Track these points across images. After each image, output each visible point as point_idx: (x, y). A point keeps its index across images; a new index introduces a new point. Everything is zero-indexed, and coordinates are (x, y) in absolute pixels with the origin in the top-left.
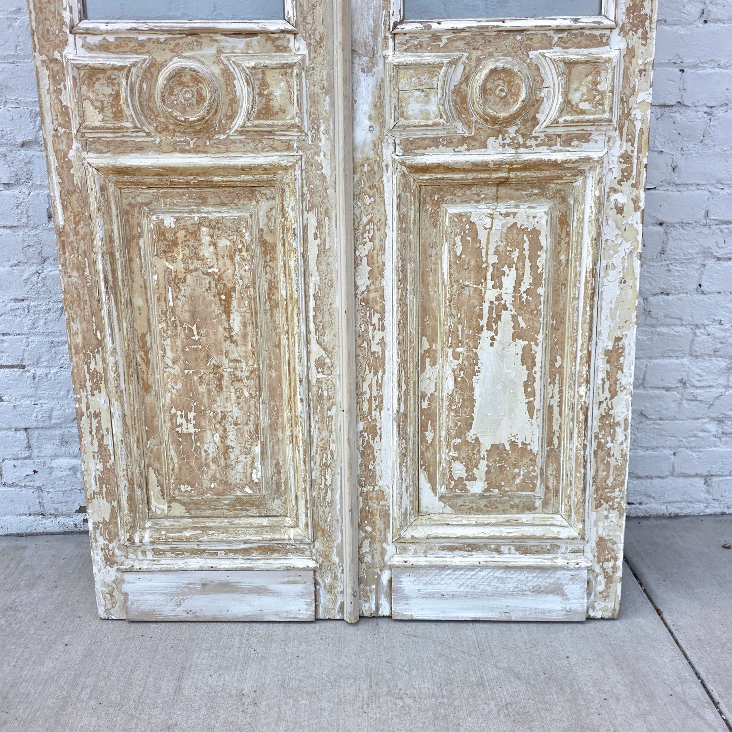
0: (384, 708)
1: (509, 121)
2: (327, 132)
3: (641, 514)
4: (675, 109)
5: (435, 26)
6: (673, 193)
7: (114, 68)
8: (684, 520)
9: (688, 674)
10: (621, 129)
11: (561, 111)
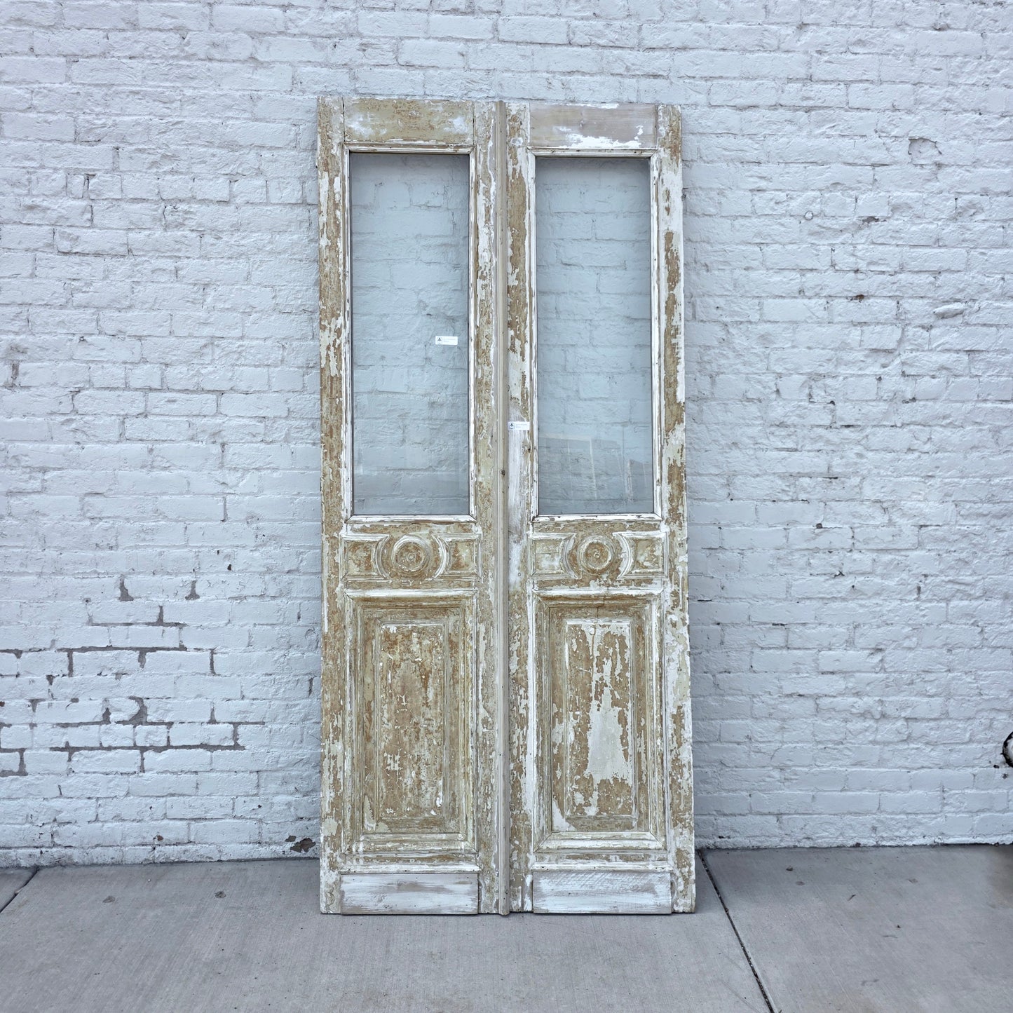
1: (603, 571)
2: (493, 576)
3: (730, 846)
4: (718, 551)
5: (557, 519)
6: (724, 604)
7: (369, 542)
8: (764, 851)
9: (735, 942)
10: (671, 577)
11: (633, 567)
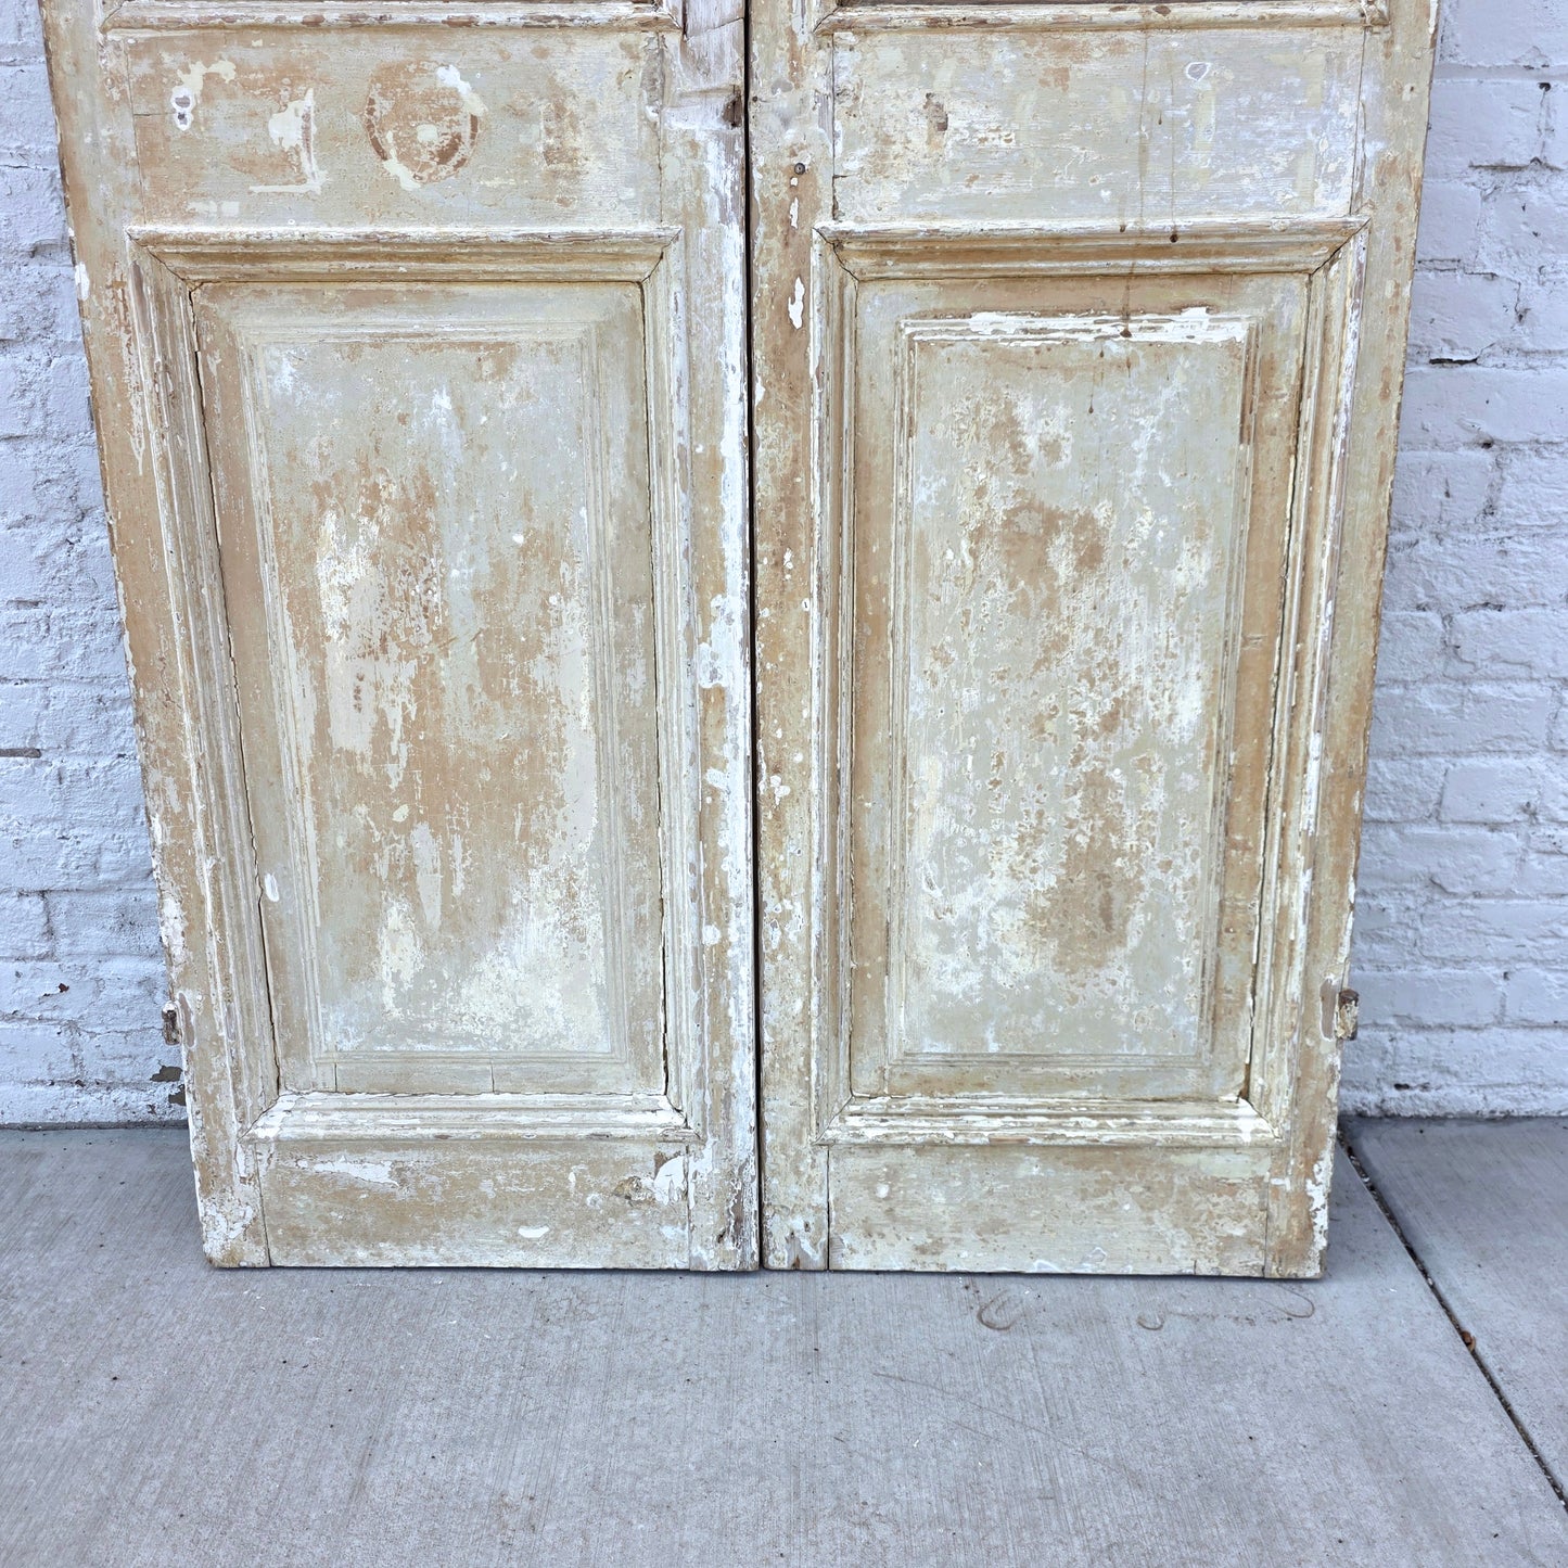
0: (826, 1546)
3: (1425, 1112)
4: (1526, 175)
6: (1518, 372)
8: (1524, 1126)
9: (1535, 1486)
